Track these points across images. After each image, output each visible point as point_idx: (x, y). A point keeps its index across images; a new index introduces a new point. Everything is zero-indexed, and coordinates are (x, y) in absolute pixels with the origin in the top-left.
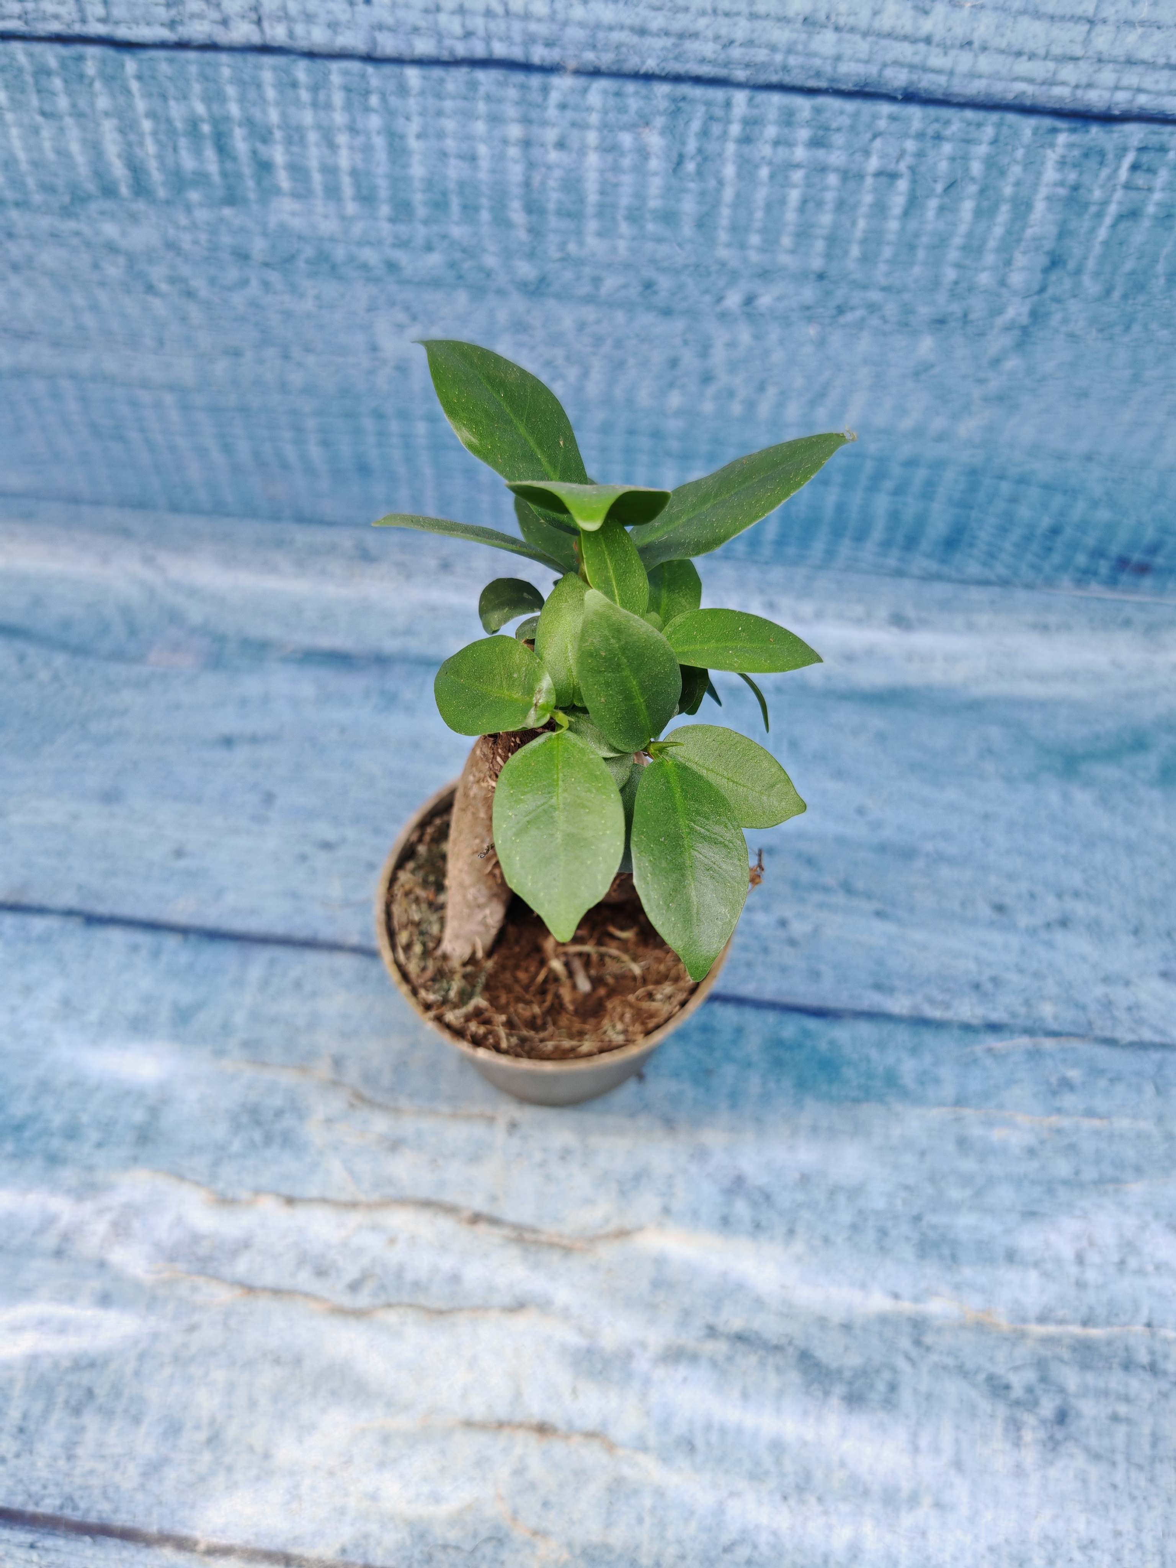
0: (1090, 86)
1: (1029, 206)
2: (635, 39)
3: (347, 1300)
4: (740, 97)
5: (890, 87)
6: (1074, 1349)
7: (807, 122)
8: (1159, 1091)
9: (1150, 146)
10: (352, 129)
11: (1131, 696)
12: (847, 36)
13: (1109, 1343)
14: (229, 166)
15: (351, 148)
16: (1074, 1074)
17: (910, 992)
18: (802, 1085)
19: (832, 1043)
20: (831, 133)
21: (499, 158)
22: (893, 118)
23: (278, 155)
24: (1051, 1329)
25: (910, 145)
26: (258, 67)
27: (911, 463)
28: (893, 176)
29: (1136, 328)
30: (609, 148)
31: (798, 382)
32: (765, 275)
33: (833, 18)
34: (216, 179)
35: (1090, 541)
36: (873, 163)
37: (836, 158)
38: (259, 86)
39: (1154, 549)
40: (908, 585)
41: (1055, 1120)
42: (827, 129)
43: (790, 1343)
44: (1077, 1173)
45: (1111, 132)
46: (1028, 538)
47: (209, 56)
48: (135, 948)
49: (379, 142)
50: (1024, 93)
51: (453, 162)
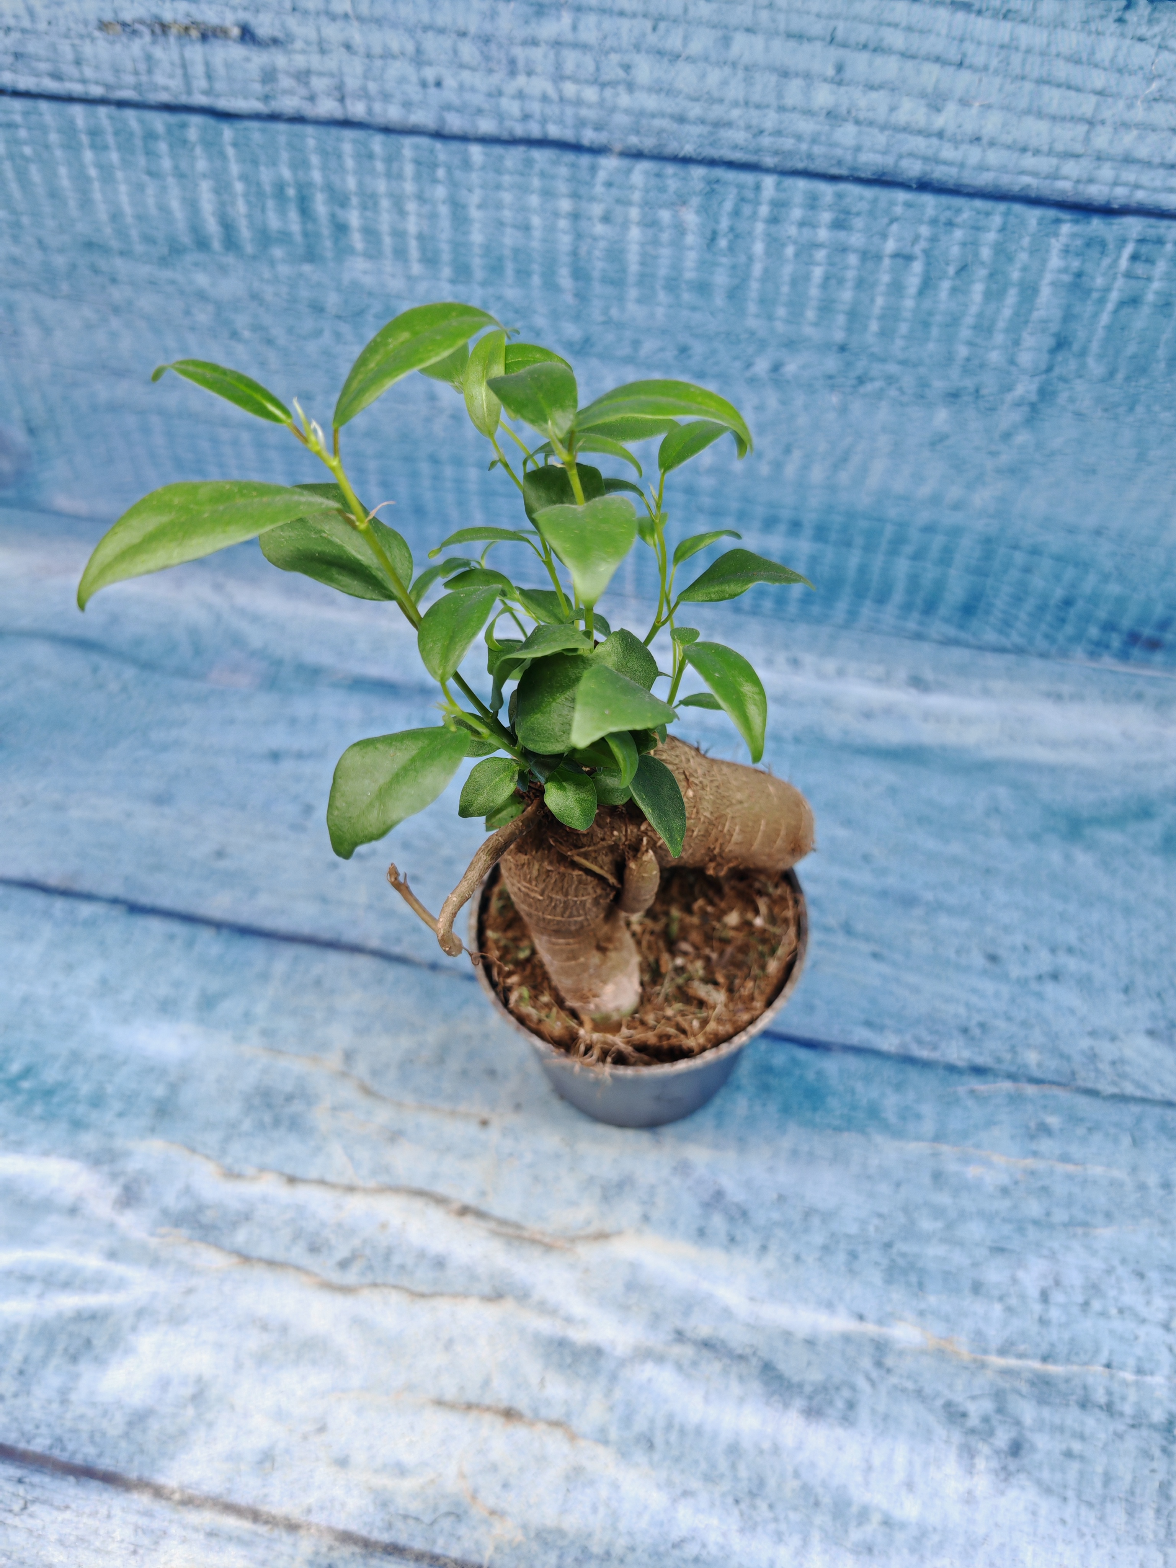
0: (1091, 181)
1: (1035, 290)
2: (675, 126)
3: (336, 1277)
4: (769, 182)
5: (905, 177)
6: (1032, 1384)
7: (830, 206)
8: (1135, 1142)
9: (1148, 238)
10: (420, 198)
11: (1139, 767)
12: (867, 130)
13: (1067, 1380)
14: (310, 226)
15: (419, 215)
16: (1053, 1121)
17: (898, 1031)
18: (786, 1110)
19: (820, 1074)
20: (852, 217)
21: (550, 229)
22: (908, 205)
23: (354, 218)
24: (1011, 1362)
25: (925, 231)
26: (339, 140)
27: (929, 529)
28: (909, 258)
29: (1140, 409)
30: (650, 224)
31: (822, 447)
32: (791, 344)
33: (854, 114)
34: (298, 238)
35: (1102, 614)
36: (890, 246)
37: (856, 239)
38: (339, 156)
39: (1164, 625)
40: (926, 648)
41: (1030, 1163)
42: (848, 213)
43: (754, 1354)
44: (1048, 1214)
45: (1111, 224)
46: (1042, 608)
47: (297, 128)
48: (171, 937)
49: (444, 210)
50: (1029, 186)
51: (509, 231)
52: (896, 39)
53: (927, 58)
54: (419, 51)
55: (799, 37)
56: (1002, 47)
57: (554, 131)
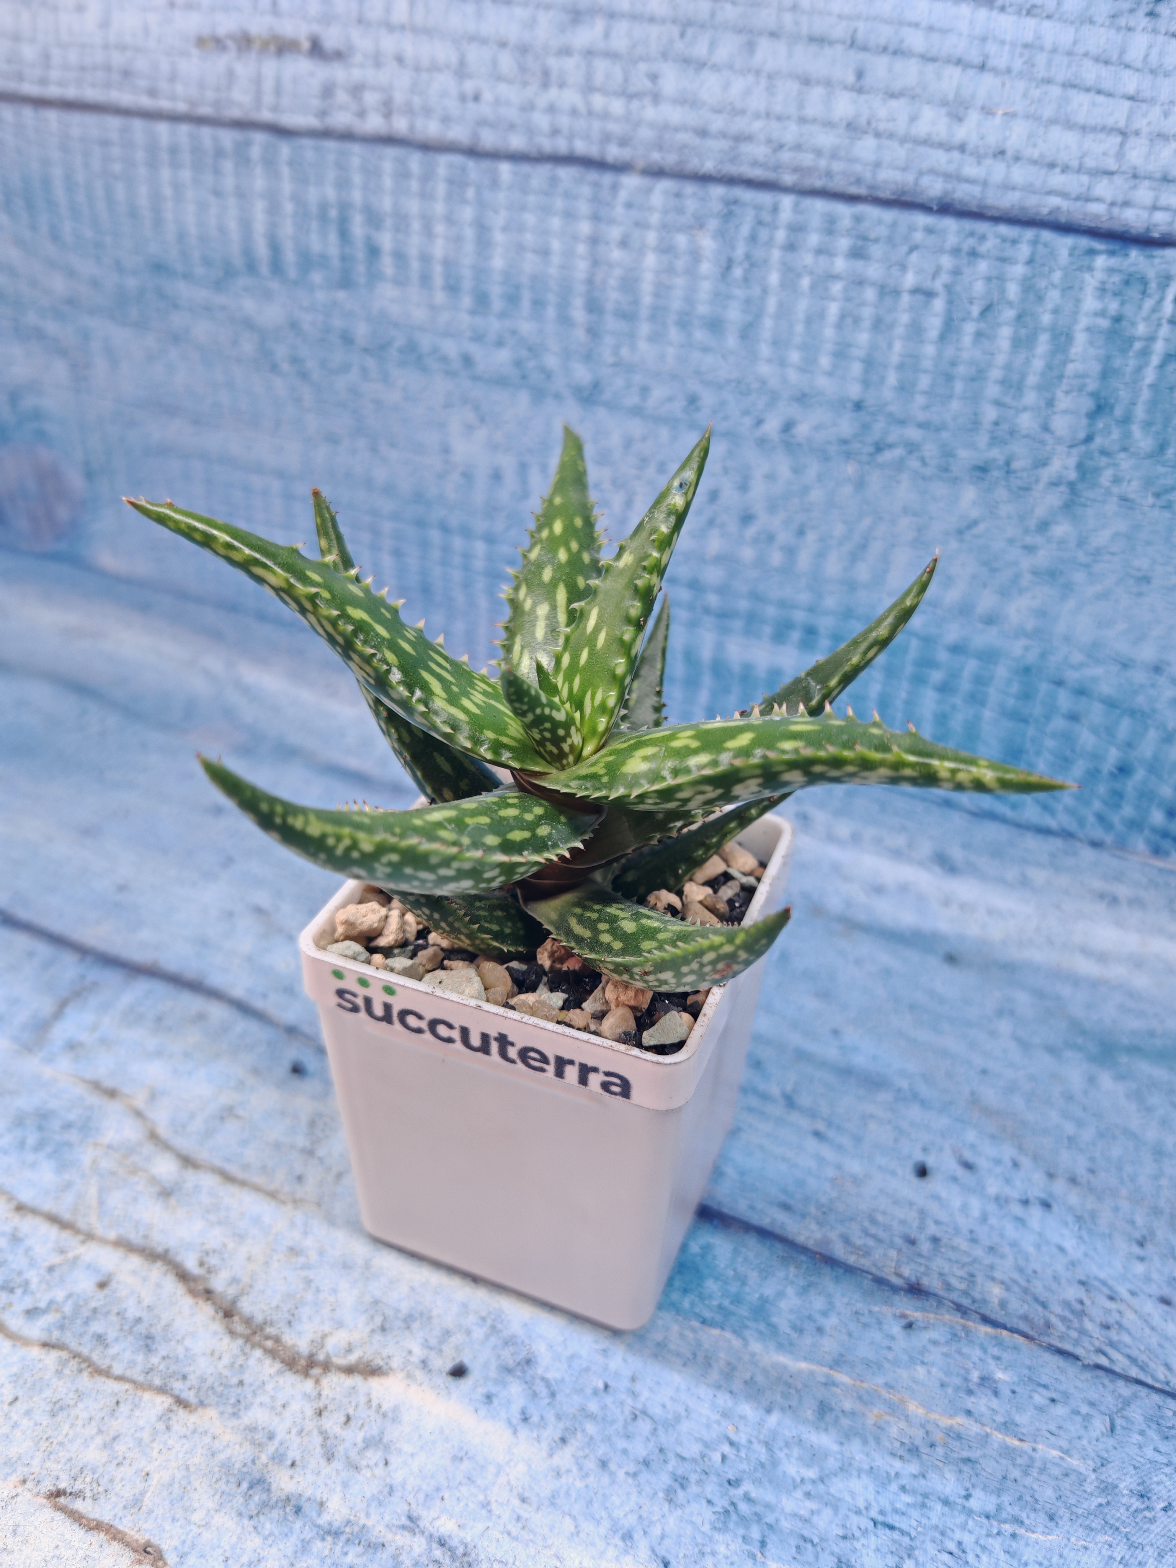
0: (1126, 204)
1: (1069, 338)
2: (697, 141)
5: (925, 197)
7: (848, 231)
12: (886, 142)
16: (1004, 1377)
22: (929, 231)
25: (947, 262)
28: (929, 294)
33: (874, 125)
37: (874, 271)
40: (956, 820)
41: (960, 1422)
42: (865, 239)
45: (1152, 257)
50: (1058, 208)
51: (530, 256)
52: (916, 40)
53: (948, 61)
54: (462, 63)
55: (819, 40)
56: (1026, 46)
57: (581, 147)
